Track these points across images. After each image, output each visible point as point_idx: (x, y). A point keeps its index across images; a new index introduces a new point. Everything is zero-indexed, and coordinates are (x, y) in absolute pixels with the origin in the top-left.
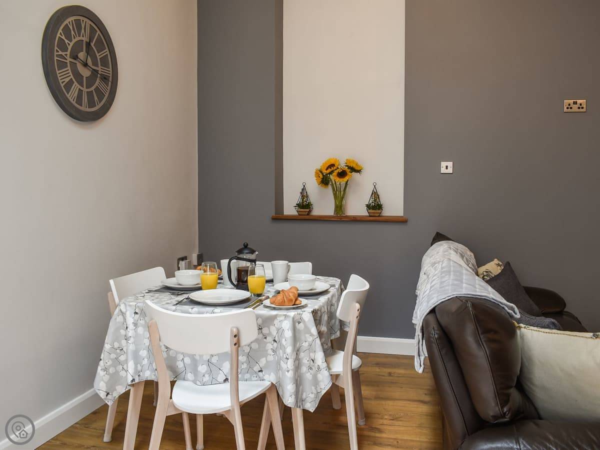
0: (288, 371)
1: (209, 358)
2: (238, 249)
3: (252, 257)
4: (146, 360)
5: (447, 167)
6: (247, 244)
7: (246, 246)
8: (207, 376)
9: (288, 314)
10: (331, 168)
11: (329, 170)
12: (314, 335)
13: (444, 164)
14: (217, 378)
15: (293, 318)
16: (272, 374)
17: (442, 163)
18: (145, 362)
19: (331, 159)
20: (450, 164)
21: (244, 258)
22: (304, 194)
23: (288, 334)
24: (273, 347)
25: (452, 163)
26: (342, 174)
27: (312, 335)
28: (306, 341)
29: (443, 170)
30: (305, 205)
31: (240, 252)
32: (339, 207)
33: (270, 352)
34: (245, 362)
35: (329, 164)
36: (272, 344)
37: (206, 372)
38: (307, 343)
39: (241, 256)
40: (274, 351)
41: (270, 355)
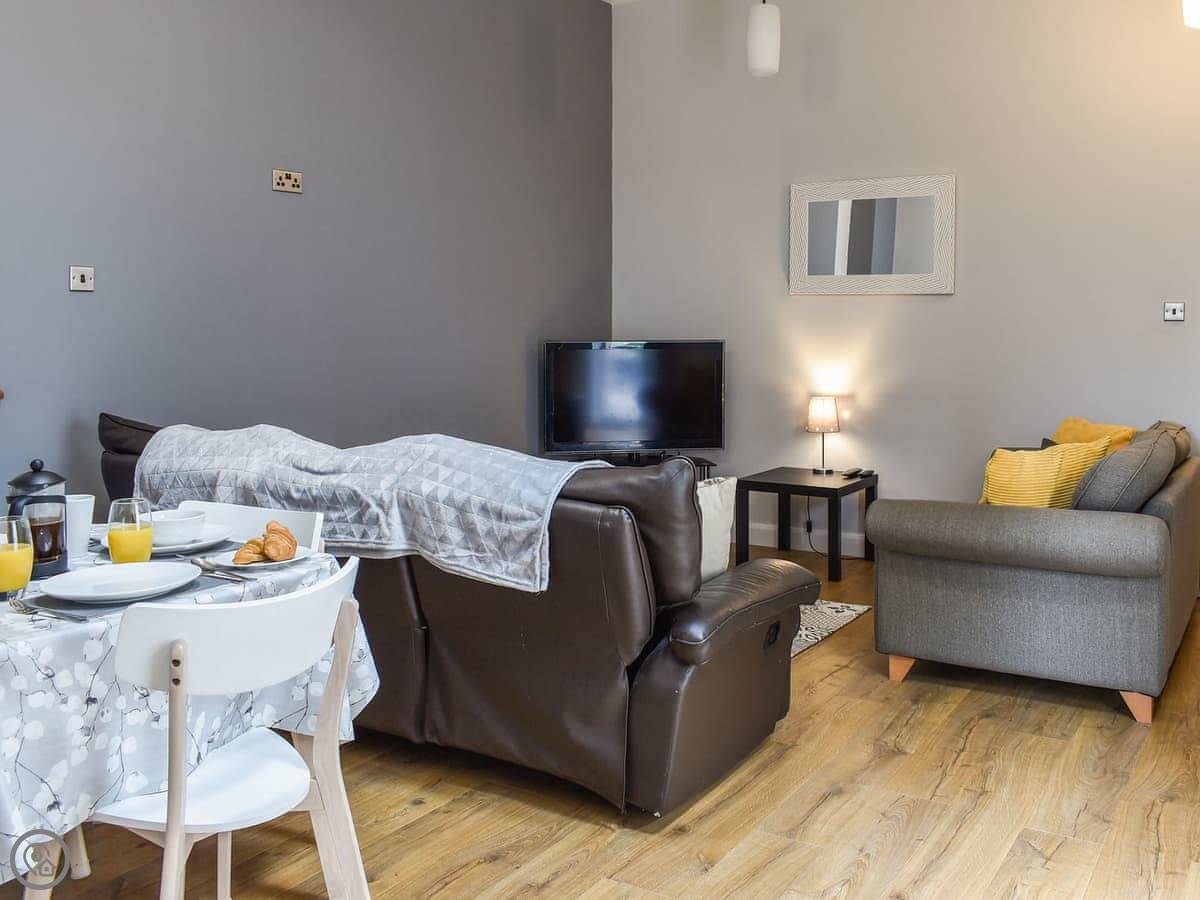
5: (83, 279)
6: (40, 463)
7: (37, 468)
13: (76, 272)
20: (89, 272)
25: (92, 269)
29: (76, 285)
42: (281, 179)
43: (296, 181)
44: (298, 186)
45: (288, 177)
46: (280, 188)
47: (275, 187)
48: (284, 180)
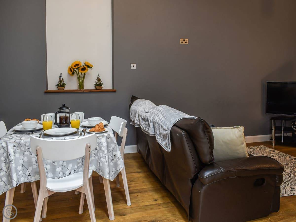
0: (106, 162)
1: (62, 163)
2: (59, 107)
3: (68, 111)
4: (21, 172)
5: (133, 66)
6: (65, 105)
7: (64, 106)
8: (61, 173)
9: (104, 135)
10: (78, 66)
11: (77, 67)
12: (116, 144)
13: (132, 65)
14: (66, 173)
15: (107, 137)
16: (93, 166)
17: (131, 64)
18: (21, 173)
19: (76, 61)
20: (135, 65)
21: (64, 112)
22: (61, 79)
23: (105, 144)
24: (95, 152)
25: (135, 64)
26: (83, 69)
27: (114, 143)
28: (111, 147)
29: (132, 68)
30: (61, 85)
31: (61, 108)
32: (81, 86)
33: (93, 155)
34: (80, 162)
35: (75, 64)
36: (95, 151)
37: (61, 171)
38: (112, 148)
39: (62, 111)
40: (95, 154)
41: (93, 157)
42: (182, 41)
43: (186, 41)
44: (187, 42)
45: (184, 40)
46: (182, 43)
47: (181, 43)
48: (183, 41)
